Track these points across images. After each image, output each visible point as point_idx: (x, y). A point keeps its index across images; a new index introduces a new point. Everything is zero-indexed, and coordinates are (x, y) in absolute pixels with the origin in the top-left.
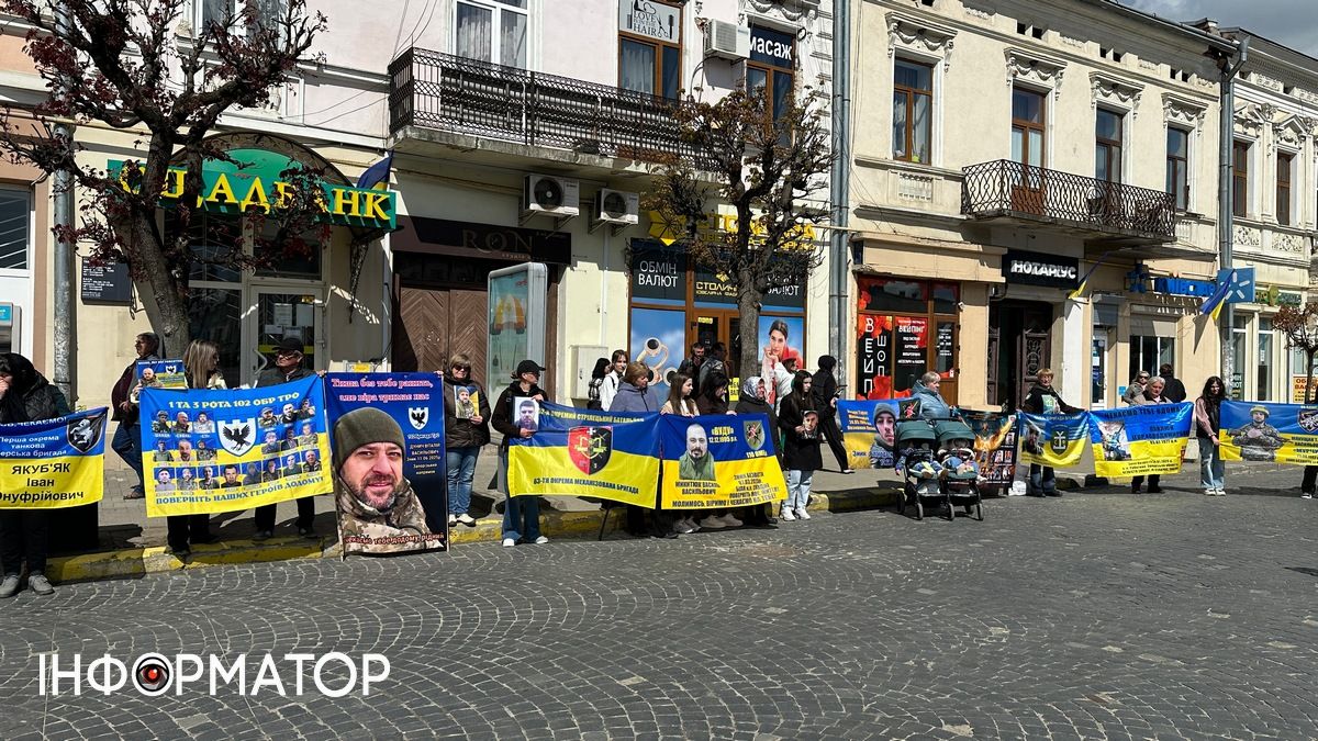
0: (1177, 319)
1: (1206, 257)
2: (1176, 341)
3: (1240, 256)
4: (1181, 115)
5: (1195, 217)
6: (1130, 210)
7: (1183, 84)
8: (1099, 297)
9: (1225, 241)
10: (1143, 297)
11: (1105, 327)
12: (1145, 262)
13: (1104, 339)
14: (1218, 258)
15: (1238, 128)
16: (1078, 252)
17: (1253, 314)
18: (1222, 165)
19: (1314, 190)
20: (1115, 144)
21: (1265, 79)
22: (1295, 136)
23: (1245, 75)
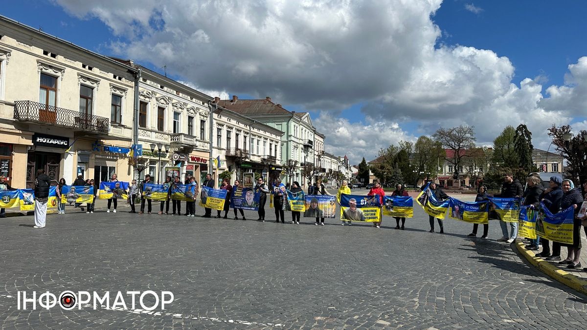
0: (116, 160)
1: (130, 140)
2: (116, 168)
3: (141, 140)
4: (118, 91)
5: (123, 126)
6: (94, 122)
7: (119, 81)
8: (80, 152)
9: (136, 135)
10: (101, 153)
11: (83, 162)
12: (101, 140)
13: (83, 167)
14: (133, 140)
15: (142, 98)
16: (70, 135)
17: (147, 159)
18: (134, 110)
19: (172, 120)
20: (90, 98)
21: (152, 83)
22: (165, 103)
23: (145, 80)
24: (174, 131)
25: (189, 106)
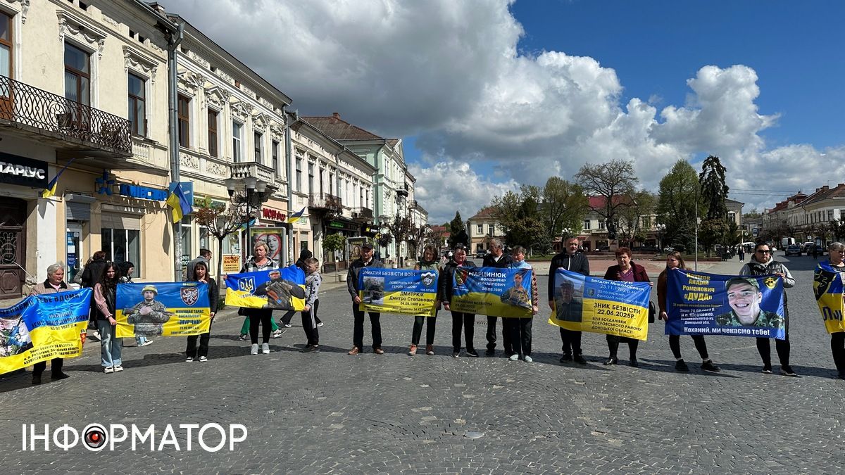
0: (141, 216)
1: (163, 173)
2: (141, 233)
3: (184, 174)
4: (139, 66)
5: (151, 142)
7: (140, 44)
8: (70, 197)
9: (174, 162)
10: (112, 199)
11: (78, 221)
12: (113, 172)
13: (78, 231)
14: (169, 174)
15: (181, 85)
16: (50, 158)
18: (170, 109)
19: (231, 137)
20: (85, 75)
21: (198, 58)
22: (218, 100)
23: (184, 50)
24: (235, 160)
25: (254, 112)
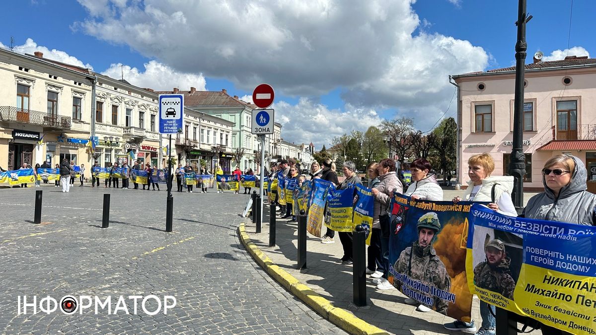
0: (77, 149)
1: (88, 133)
2: (77, 156)
3: (98, 133)
4: (78, 94)
5: (82, 122)
6: (59, 120)
7: (79, 86)
8: (48, 143)
9: (93, 128)
10: (65, 143)
11: (51, 150)
12: (65, 134)
13: (51, 154)
14: (91, 133)
15: (98, 98)
16: (41, 131)
17: (103, 148)
18: (92, 109)
19: (125, 116)
20: (55, 101)
21: (107, 86)
22: (118, 101)
23: (101, 84)
24: (127, 125)
25: (139, 104)
